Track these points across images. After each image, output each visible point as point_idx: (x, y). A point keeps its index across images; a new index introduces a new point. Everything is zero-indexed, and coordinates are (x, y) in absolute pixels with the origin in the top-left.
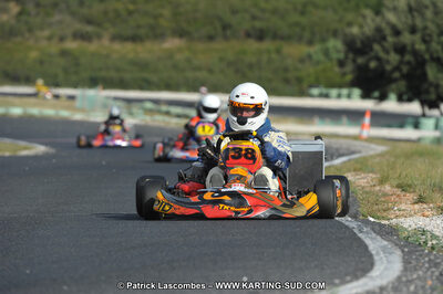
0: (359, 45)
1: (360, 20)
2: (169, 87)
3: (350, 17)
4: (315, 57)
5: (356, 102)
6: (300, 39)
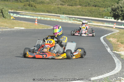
0: (114, 9)
1: (115, 5)
2: (77, 15)
3: (113, 3)
4: (105, 11)
5: (113, 20)
6: (103, 7)
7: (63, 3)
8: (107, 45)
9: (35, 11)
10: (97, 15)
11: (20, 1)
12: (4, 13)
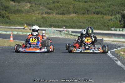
7: (50, 11)
8: (116, 58)
9: (8, 24)
10: (101, 27)
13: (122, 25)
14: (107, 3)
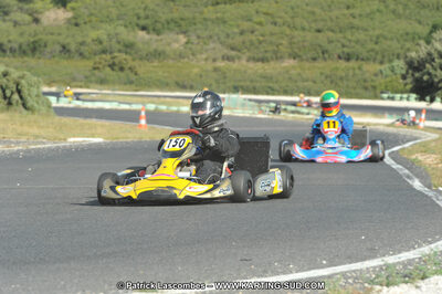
0: (416, 64)
1: (417, 47)
2: (286, 93)
3: (408, 45)
4: (385, 72)
5: (413, 102)
6: (374, 60)
7: (233, 53)
8: (407, 171)
9: (133, 87)
10: (357, 91)
11: (77, 55)
12: (25, 93)
13: (409, 87)
14: (371, 33)
